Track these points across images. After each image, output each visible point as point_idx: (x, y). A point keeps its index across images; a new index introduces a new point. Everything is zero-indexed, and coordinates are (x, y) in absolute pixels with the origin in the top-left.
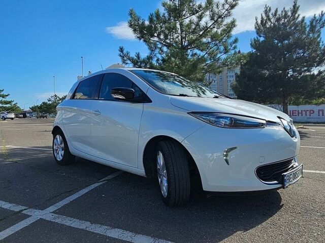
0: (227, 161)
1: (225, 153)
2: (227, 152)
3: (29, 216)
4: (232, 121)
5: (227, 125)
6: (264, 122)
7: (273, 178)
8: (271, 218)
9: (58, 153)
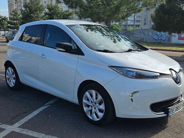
0: (132, 100)
1: (131, 95)
2: (132, 94)
3: (4, 129)
4: (137, 74)
5: (134, 76)
6: (159, 74)
7: (162, 110)
8: (156, 135)
9: (10, 81)
